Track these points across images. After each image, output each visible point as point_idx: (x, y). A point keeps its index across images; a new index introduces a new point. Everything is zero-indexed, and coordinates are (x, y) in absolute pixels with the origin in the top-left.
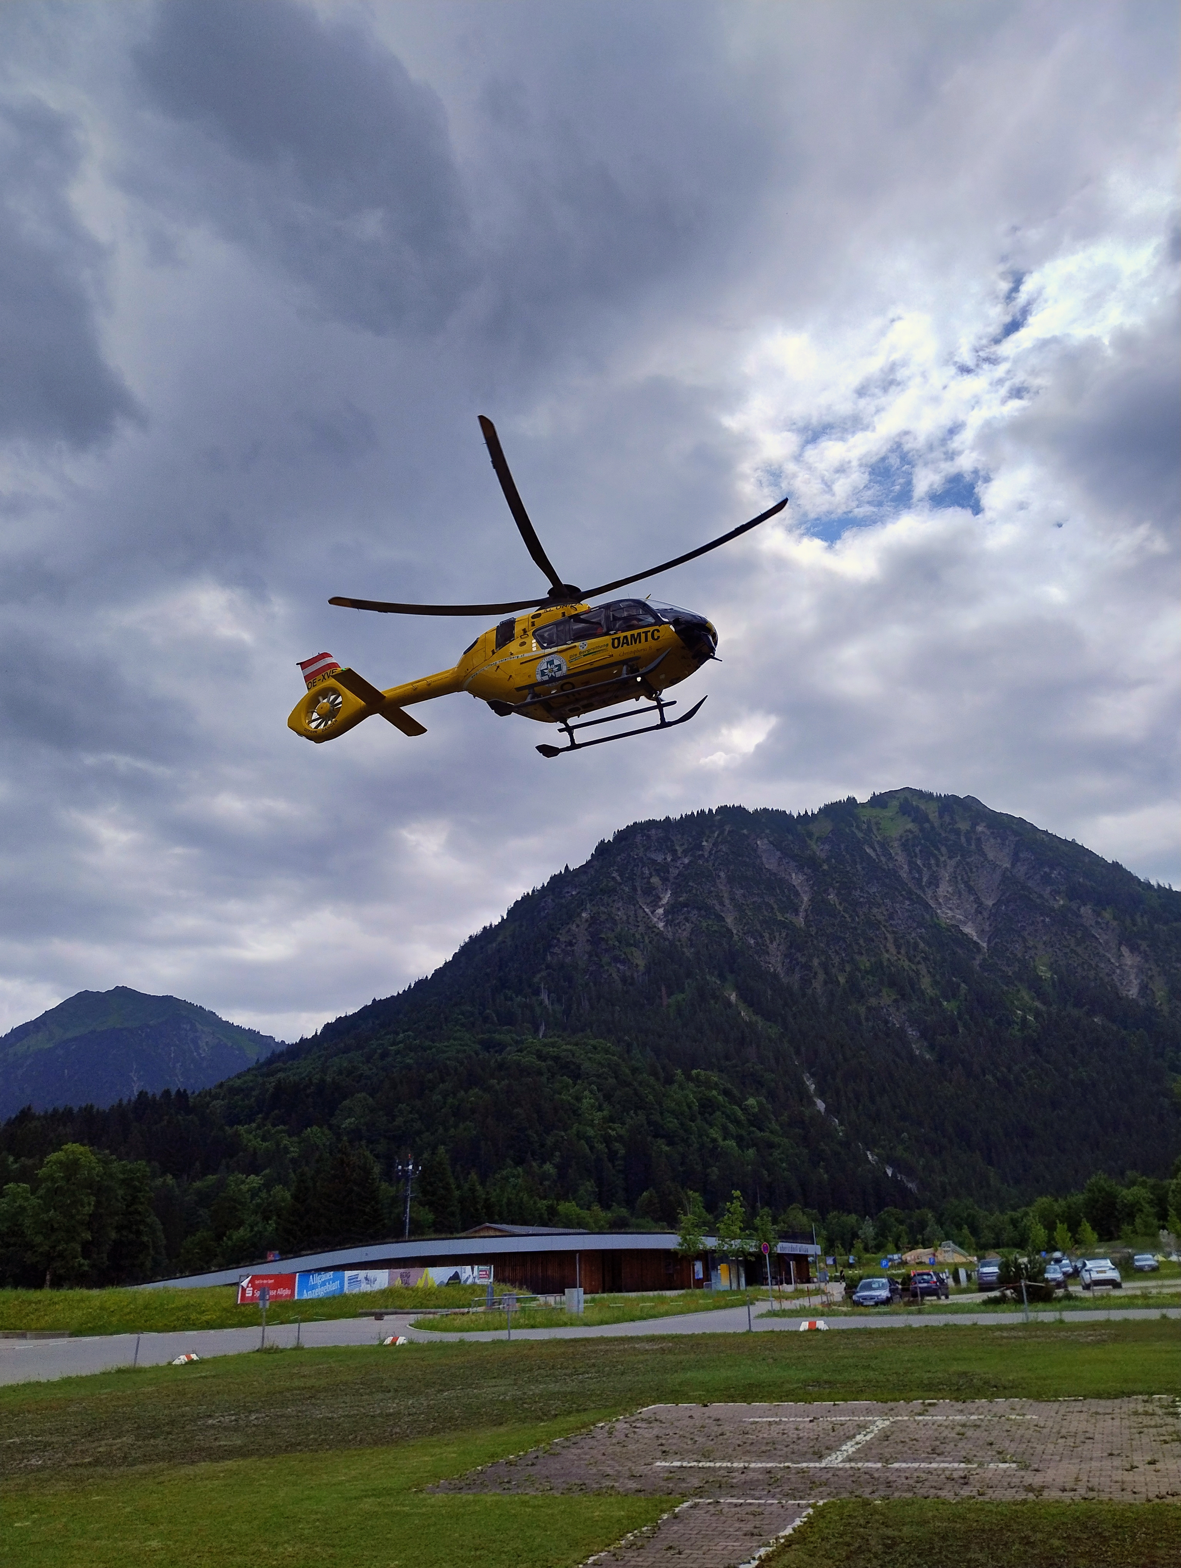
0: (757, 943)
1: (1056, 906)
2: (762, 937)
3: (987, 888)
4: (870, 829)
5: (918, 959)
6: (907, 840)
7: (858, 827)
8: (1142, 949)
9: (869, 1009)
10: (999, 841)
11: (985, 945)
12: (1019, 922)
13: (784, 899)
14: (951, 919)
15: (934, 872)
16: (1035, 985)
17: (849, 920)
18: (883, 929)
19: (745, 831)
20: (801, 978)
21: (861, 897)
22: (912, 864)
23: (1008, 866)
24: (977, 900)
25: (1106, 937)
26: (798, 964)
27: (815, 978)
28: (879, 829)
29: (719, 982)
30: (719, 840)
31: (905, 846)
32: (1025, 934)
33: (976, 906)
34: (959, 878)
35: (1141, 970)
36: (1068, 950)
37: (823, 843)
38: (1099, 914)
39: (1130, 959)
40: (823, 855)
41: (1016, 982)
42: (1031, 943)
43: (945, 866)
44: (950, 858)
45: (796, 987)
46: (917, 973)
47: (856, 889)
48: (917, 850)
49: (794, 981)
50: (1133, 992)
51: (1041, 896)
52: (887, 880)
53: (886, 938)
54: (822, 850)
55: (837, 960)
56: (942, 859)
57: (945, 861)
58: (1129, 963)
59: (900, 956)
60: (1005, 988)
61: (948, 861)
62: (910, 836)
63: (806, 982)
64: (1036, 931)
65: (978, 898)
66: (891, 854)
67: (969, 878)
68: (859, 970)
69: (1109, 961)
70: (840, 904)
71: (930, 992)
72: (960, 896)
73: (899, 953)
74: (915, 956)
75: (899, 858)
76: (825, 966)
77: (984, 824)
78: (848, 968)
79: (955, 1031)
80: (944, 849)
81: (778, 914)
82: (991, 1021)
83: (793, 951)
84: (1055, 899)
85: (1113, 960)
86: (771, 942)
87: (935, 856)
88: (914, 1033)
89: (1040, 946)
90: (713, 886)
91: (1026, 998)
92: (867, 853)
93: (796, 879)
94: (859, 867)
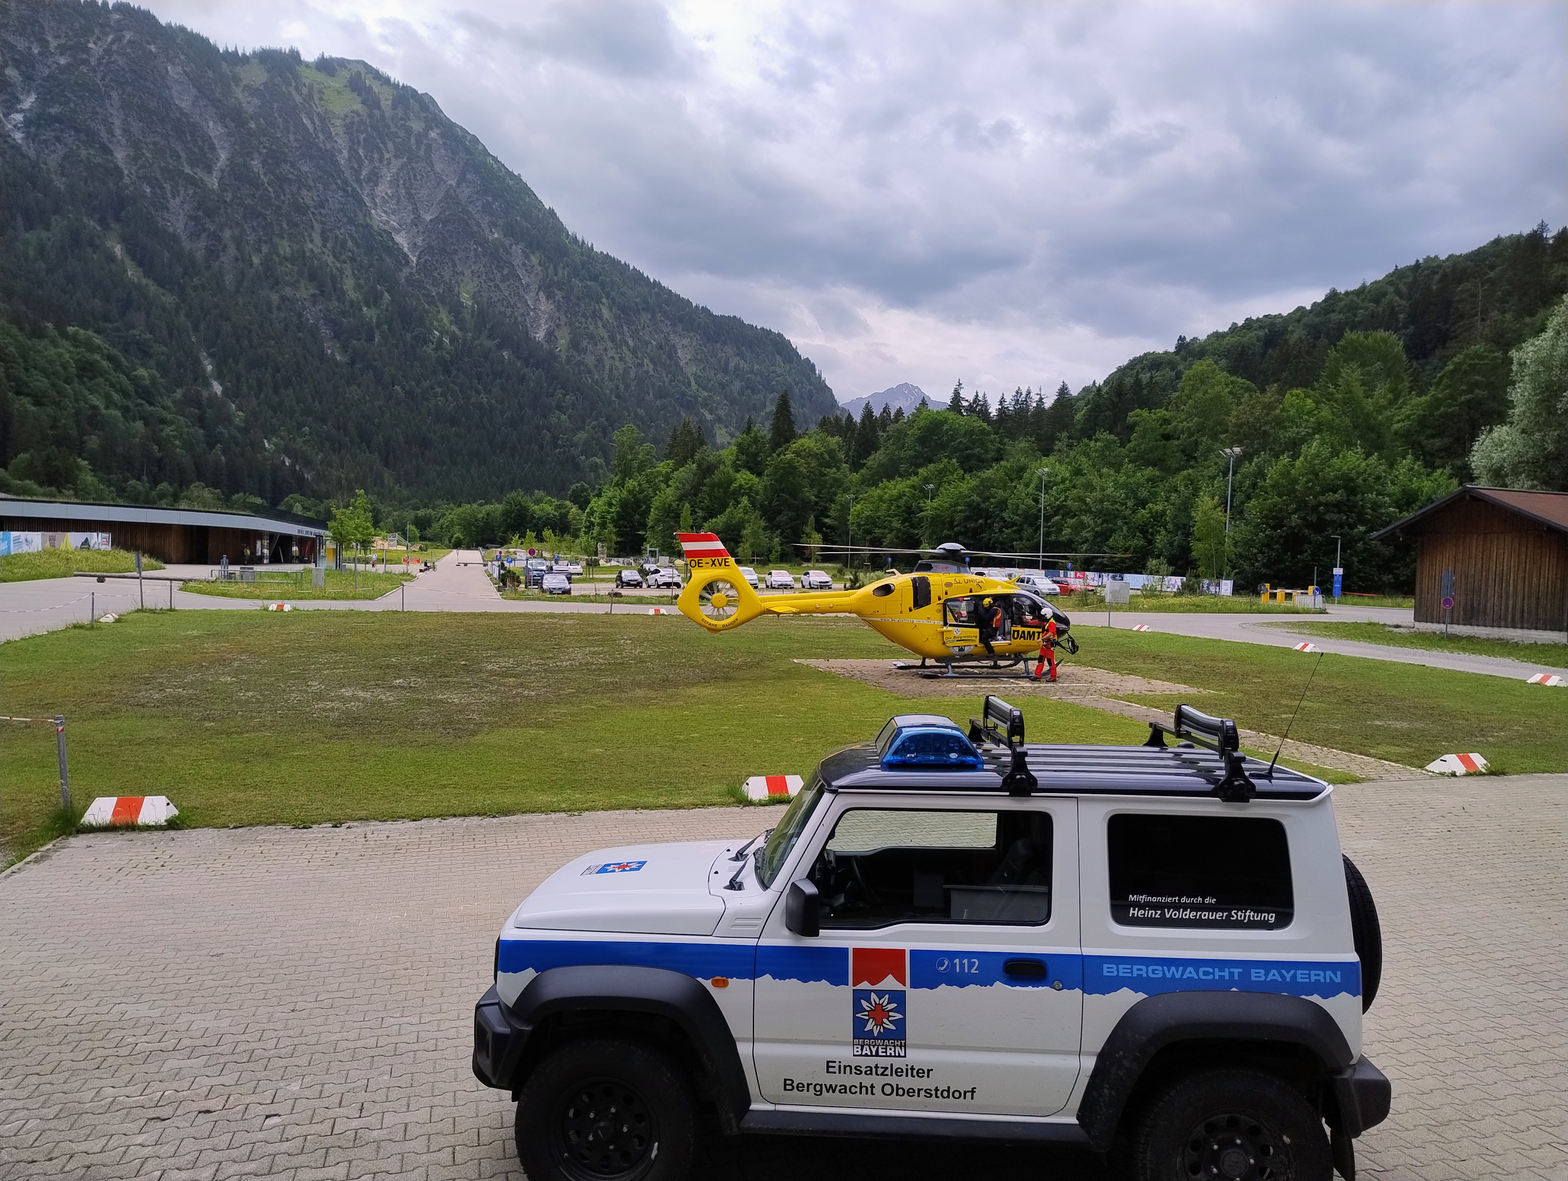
0: (154, 194)
1: (490, 238)
2: (162, 188)
3: (428, 201)
4: (310, 96)
5: (344, 257)
6: (352, 123)
7: (297, 89)
8: (557, 298)
9: (283, 298)
10: (450, 154)
11: (414, 259)
12: (452, 244)
13: (196, 150)
14: (385, 224)
15: (375, 167)
16: (456, 309)
17: (273, 195)
18: (311, 215)
19: (153, 48)
20: (207, 248)
21: (292, 173)
22: (351, 150)
23: (454, 184)
24: (415, 211)
25: (528, 280)
26: (204, 230)
27: (224, 251)
28: (321, 99)
29: (99, 228)
30: (115, 47)
31: (348, 128)
32: (456, 258)
33: (413, 217)
34: (401, 182)
35: (551, 318)
36: (492, 284)
37: (252, 95)
38: (527, 257)
39: (545, 306)
40: (250, 111)
41: (438, 304)
42: (460, 268)
43: (389, 164)
44: (396, 157)
45: (199, 255)
46: (341, 271)
47: (286, 162)
48: (362, 137)
49: (199, 248)
50: (540, 335)
51: (478, 224)
52: (322, 162)
53: (312, 227)
54: (248, 103)
55: (251, 238)
56: (387, 156)
57: (389, 159)
58: (543, 308)
59: (325, 250)
60: (427, 307)
61: (393, 159)
62: (357, 119)
63: (212, 253)
64: (467, 258)
65: (417, 209)
66: (331, 133)
67: (411, 185)
68: (278, 255)
69: (526, 302)
70: (265, 174)
71: (352, 295)
72: (398, 202)
73: (324, 246)
74: (341, 254)
75: (340, 141)
76: (239, 242)
77: (438, 131)
78: (265, 249)
79: (371, 339)
80: (390, 145)
81: (186, 166)
82: (408, 335)
83: (201, 214)
84: (491, 231)
85: (529, 302)
86: (174, 197)
87: (378, 148)
88: (328, 332)
89: (468, 273)
90: (101, 107)
91: (445, 321)
92: (303, 124)
93: (214, 129)
94: (292, 137)
